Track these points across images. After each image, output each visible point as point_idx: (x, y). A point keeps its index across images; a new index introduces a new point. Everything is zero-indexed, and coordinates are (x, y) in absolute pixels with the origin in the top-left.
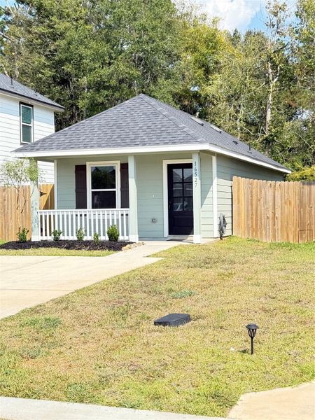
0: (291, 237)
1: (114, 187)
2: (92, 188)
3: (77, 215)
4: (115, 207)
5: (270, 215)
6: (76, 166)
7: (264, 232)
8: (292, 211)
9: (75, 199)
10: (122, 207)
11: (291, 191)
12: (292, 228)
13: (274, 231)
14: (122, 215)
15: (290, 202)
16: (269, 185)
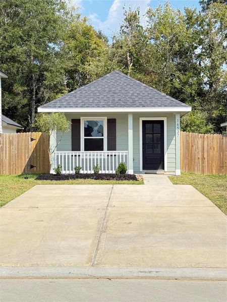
0: (214, 171)
1: (103, 136)
2: (85, 136)
3: (72, 156)
4: (103, 150)
5: (200, 156)
6: (72, 120)
7: (196, 168)
8: (215, 153)
9: (71, 144)
10: (108, 150)
11: (215, 141)
12: (215, 165)
13: (203, 167)
14: (108, 156)
15: (214, 148)
16: (199, 136)
